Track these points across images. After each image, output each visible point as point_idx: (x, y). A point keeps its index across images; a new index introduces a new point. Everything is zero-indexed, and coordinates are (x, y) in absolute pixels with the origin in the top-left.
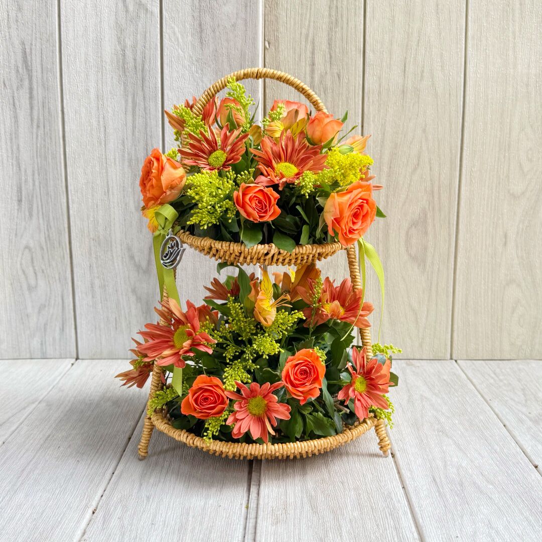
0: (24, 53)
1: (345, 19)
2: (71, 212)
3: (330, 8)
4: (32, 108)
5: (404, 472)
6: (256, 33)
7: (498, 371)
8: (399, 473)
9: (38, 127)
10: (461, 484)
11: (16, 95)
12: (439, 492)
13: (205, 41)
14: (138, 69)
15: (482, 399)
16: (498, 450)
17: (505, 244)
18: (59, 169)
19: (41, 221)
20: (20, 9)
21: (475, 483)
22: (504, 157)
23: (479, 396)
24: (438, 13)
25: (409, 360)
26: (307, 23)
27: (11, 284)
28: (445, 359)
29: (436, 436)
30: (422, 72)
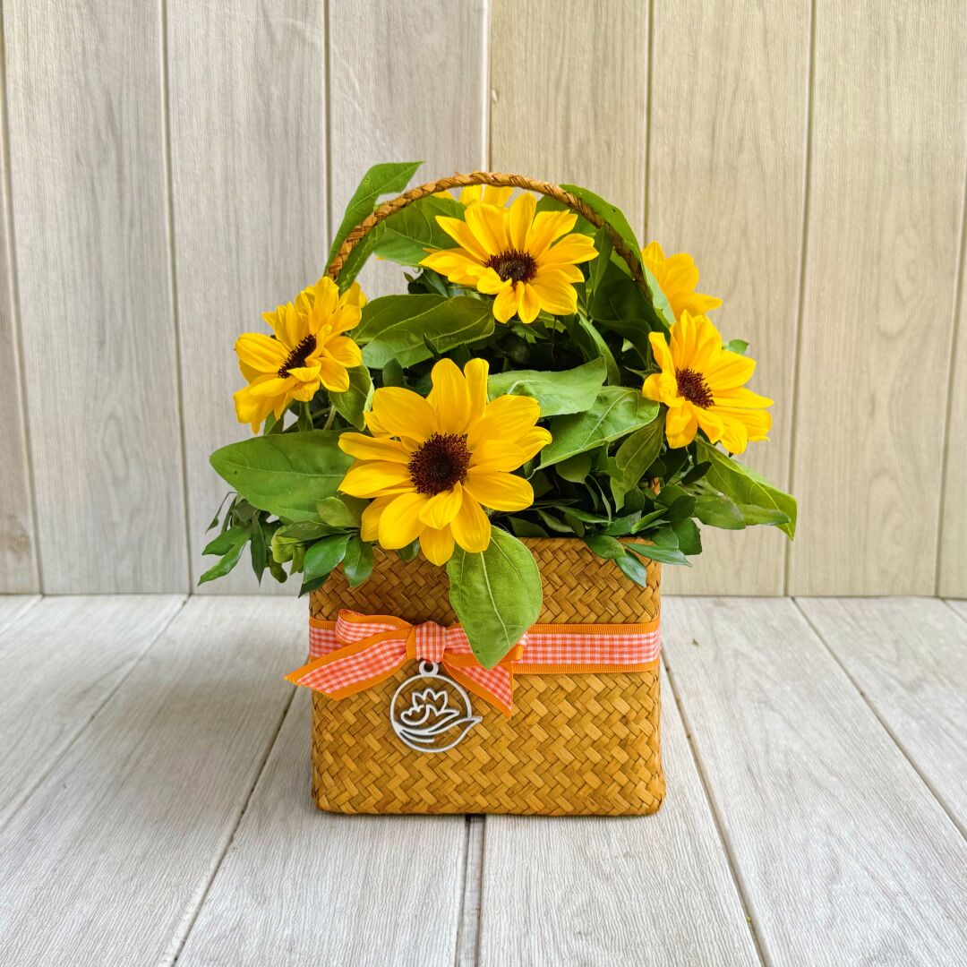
0: (110, 107)
1: (618, 56)
2: (183, 361)
3: (595, 37)
4: (121, 195)
5: (707, 761)
6: (477, 78)
7: (858, 613)
8: (696, 760)
9: (132, 225)
10: (790, 776)
11: (96, 175)
12: (756, 786)
13: (397, 90)
14: (290, 135)
15: (829, 656)
16: (849, 729)
17: (872, 413)
18: (164, 292)
19: (135, 375)
20: (103, 38)
21: (810, 775)
22: (871, 274)
23: (826, 652)
24: (766, 46)
25: (718, 596)
26: (558, 61)
27: (88, 475)
28: (775, 597)
29: (755, 708)
30: (741, 139)
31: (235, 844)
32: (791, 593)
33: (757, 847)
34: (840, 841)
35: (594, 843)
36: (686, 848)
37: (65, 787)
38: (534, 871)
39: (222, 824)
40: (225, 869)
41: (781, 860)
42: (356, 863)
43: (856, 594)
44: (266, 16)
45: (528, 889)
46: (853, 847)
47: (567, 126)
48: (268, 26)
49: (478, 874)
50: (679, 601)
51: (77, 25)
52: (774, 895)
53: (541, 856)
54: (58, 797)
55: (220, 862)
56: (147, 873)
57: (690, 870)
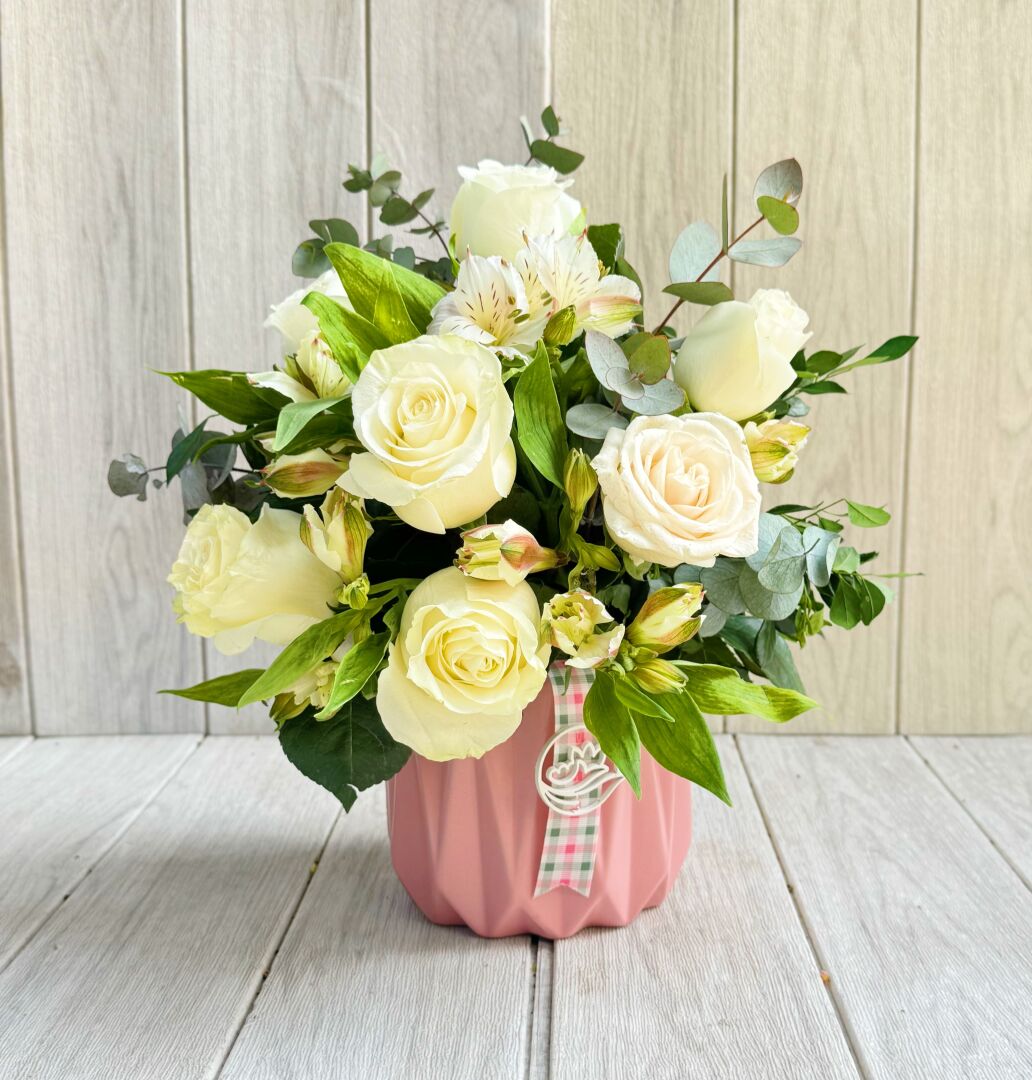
0: (121, 176)
1: (698, 117)
3: (673, 96)
4: (133, 275)
5: (813, 918)
7: (982, 753)
8: (801, 916)
9: (145, 309)
10: (912, 933)
11: (104, 250)
12: (872, 945)
15: (951, 799)
16: (978, 880)
17: (993, 521)
20: (114, 98)
21: (935, 931)
22: (989, 363)
23: (947, 795)
24: (865, 105)
25: (819, 735)
26: (630, 123)
27: (90, 596)
28: (885, 735)
29: (868, 858)
30: (839, 211)
31: (255, 1012)
32: (903, 729)
33: (876, 1013)
34: (973, 1004)
35: (682, 1009)
36: (792, 1014)
37: (56, 948)
38: (612, 1042)
39: (241, 989)
40: (244, 1040)
41: (905, 1027)
42: (400, 1032)
43: (979, 732)
44: (299, 74)
45: (606, 1061)
46: (990, 1012)
47: (641, 196)
48: (302, 86)
49: (545, 1045)
50: (774, 740)
51: (85, 84)
52: (899, 1068)
53: (619, 1023)
54: (47, 960)
55: (238, 1034)
56: (151, 1045)
57: (797, 1039)
